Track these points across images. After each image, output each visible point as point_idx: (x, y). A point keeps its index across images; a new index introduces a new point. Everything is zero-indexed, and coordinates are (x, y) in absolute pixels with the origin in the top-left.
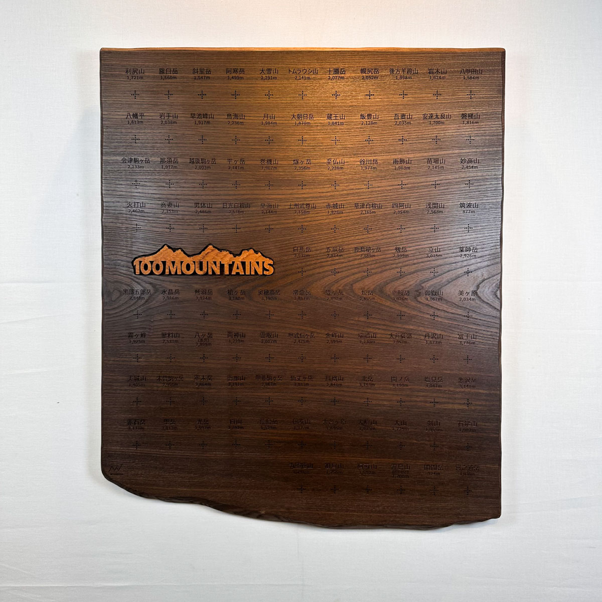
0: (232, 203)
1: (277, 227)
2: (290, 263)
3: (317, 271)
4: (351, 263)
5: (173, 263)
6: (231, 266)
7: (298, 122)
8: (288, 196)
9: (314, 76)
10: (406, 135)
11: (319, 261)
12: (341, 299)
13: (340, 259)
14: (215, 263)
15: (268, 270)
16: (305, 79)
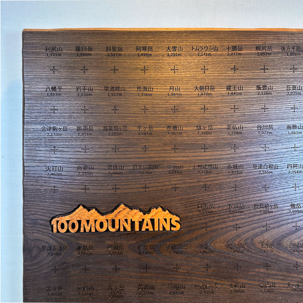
0: (141, 164)
1: (182, 186)
2: (195, 219)
3: (220, 226)
4: (251, 219)
5: (88, 221)
6: (141, 223)
7: (200, 93)
8: (192, 158)
9: (215, 53)
10: (297, 104)
11: (221, 217)
12: (242, 252)
13: (241, 215)
14: (126, 220)
15: (175, 227)
16: (207, 55)
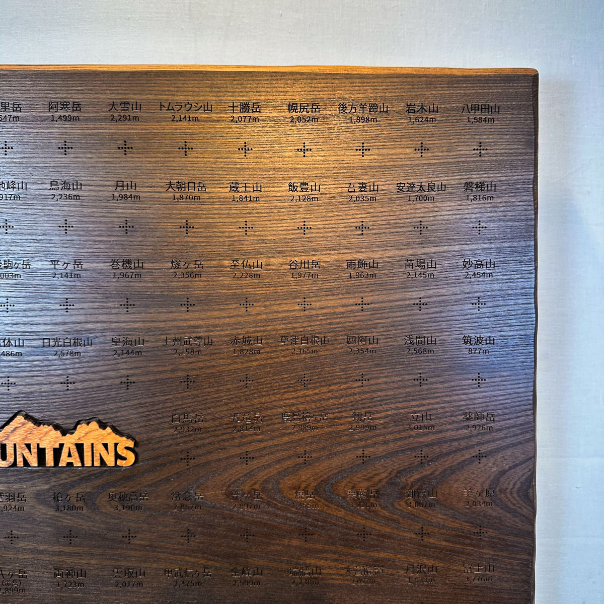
0: (59, 337)
1: (143, 378)
2: (166, 444)
3: (214, 456)
4: (275, 442)
6: (57, 452)
7: (177, 195)
8: (162, 324)
9: (206, 116)
10: (367, 220)
11: (217, 439)
12: (257, 506)
13: (256, 434)
15: (124, 459)
16: (190, 120)
